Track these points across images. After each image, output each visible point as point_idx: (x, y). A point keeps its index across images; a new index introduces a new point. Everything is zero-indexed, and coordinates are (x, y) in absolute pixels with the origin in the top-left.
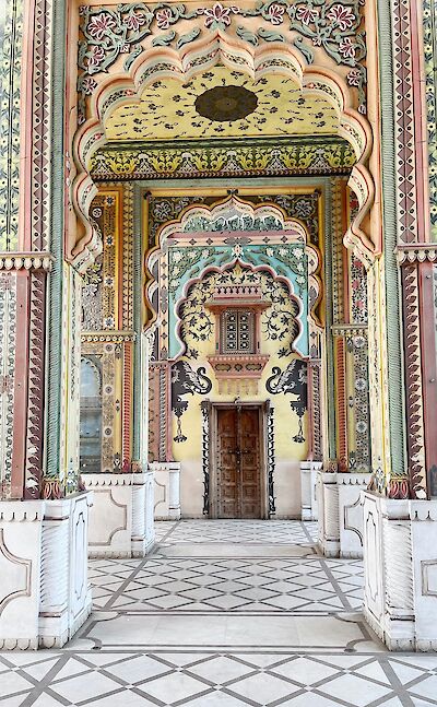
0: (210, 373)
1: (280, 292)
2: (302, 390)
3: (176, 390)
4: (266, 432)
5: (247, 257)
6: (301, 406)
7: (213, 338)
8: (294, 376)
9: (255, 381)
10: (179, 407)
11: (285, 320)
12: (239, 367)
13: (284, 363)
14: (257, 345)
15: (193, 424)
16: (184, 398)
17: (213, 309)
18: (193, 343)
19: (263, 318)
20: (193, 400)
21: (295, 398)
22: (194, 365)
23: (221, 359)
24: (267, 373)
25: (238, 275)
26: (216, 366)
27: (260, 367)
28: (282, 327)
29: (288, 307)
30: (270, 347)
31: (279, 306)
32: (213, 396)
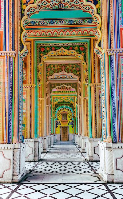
0: (61, 122)
1: (70, 112)
2: (73, 124)
3: (56, 124)
4: (68, 130)
5: (66, 107)
6: (73, 127)
7: (61, 118)
8: (72, 123)
9: (67, 123)
10: (57, 127)
11: (71, 115)
12: (65, 121)
13: (71, 121)
14: (67, 119)
15: (59, 129)
16: (57, 126)
17: (61, 114)
18: (59, 118)
19: (68, 115)
20: (58, 126)
21: (72, 126)
22: (59, 121)
23: (62, 120)
24: (68, 122)
25: (64, 109)
26: (62, 121)
27: (67, 121)
28: (70, 116)
29: (71, 114)
30: (69, 119)
31: (70, 114)
32: (61, 125)
